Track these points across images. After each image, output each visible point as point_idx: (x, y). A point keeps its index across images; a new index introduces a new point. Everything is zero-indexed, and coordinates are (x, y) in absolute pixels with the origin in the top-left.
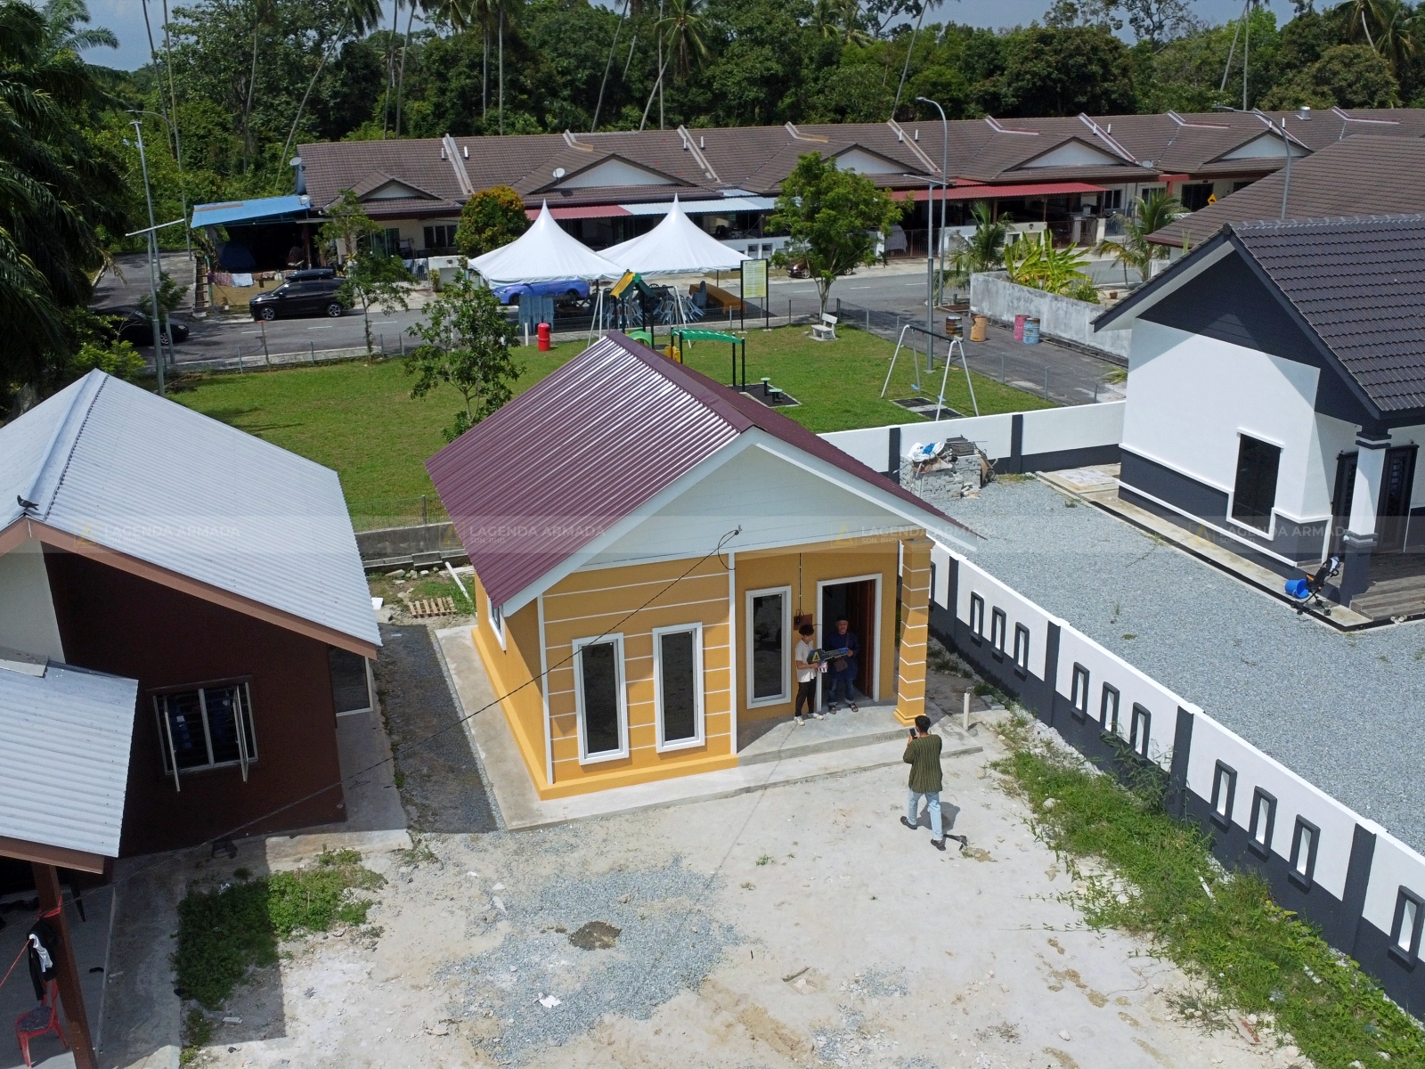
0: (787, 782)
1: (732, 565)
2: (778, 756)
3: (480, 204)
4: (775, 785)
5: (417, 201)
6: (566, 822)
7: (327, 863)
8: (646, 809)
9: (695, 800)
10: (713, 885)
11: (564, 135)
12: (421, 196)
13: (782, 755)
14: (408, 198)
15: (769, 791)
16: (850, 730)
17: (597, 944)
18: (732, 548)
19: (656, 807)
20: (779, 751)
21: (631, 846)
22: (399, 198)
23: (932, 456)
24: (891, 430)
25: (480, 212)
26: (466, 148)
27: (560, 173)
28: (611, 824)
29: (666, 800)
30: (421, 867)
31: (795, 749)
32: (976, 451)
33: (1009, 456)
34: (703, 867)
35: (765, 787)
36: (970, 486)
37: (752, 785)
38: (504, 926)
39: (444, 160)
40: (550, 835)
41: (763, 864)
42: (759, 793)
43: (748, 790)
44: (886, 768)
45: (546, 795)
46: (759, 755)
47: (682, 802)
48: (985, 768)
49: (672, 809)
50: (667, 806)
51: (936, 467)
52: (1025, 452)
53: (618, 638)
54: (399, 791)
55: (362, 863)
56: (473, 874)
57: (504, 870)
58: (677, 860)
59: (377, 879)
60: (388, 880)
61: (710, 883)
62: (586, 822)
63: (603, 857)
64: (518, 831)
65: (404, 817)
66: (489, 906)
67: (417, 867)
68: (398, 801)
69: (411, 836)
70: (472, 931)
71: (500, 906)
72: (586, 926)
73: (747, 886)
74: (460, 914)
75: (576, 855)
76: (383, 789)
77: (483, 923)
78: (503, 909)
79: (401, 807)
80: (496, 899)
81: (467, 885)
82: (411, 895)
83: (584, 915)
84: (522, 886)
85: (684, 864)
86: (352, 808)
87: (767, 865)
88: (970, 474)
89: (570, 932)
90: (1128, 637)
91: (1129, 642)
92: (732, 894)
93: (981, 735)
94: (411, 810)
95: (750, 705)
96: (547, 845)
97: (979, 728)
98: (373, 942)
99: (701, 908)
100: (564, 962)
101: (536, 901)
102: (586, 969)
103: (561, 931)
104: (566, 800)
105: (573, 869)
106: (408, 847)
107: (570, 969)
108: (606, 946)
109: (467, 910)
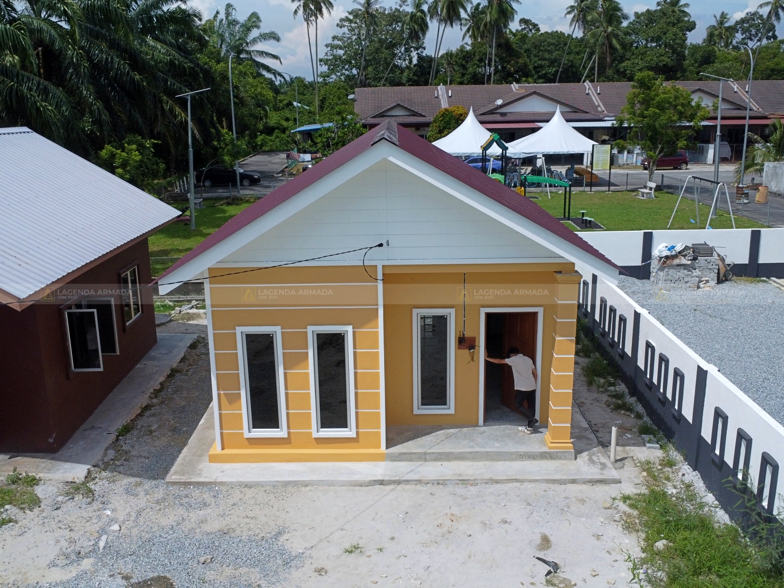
0: (419, 482)
1: (380, 276)
2: (423, 457)
3: (442, 115)
4: (407, 482)
5: (412, 117)
6: (215, 483)
7: (14, 482)
8: (286, 484)
9: (331, 484)
10: (293, 563)
11: (512, 85)
12: (415, 114)
13: (428, 457)
14: (409, 115)
15: (400, 487)
16: (497, 445)
18: (380, 260)
19: (295, 484)
20: (425, 454)
21: (251, 514)
22: (401, 116)
23: (674, 253)
24: (645, 233)
25: (442, 120)
26: (450, 91)
27: (499, 102)
28: (250, 493)
29: (306, 479)
30: (76, 499)
31: (439, 454)
32: (715, 253)
33: (747, 262)
34: (295, 544)
35: (398, 482)
36: (707, 281)
37: (387, 478)
38: (88, 562)
39: (436, 97)
40: (196, 493)
41: (351, 552)
42: (392, 487)
43: (382, 483)
44: (517, 484)
45: (214, 459)
46: (405, 454)
47: (320, 483)
48: (614, 499)
49: (309, 488)
50: (306, 484)
51: (676, 261)
52: (762, 260)
53: (276, 331)
54: (117, 440)
55: (36, 487)
56: (108, 512)
57: (134, 514)
58: (280, 533)
59: (35, 502)
60: (42, 505)
61: (289, 561)
62: (231, 486)
63: (222, 519)
64: (174, 483)
65: (99, 457)
66: (93, 542)
67: (73, 499)
68: (106, 445)
69: (89, 472)
70: (58, 562)
71: (102, 544)
72: (152, 579)
73: (320, 571)
74: (64, 544)
75: (202, 513)
76: (105, 434)
77: (73, 557)
78: (101, 547)
79: (103, 450)
80: (104, 538)
81: (95, 521)
82: (46, 521)
83: (160, 568)
84: (135, 531)
85: (282, 539)
86: (69, 444)
87: (353, 554)
88: (708, 271)
89: (133, 581)
92: (301, 573)
93: (626, 468)
94: (111, 452)
95: (416, 411)
96: (186, 500)
97: (626, 462)
99: (263, 583)
101: (134, 547)
103: (126, 578)
104: (228, 466)
105: (189, 524)
106: (80, 481)
109: (72, 541)
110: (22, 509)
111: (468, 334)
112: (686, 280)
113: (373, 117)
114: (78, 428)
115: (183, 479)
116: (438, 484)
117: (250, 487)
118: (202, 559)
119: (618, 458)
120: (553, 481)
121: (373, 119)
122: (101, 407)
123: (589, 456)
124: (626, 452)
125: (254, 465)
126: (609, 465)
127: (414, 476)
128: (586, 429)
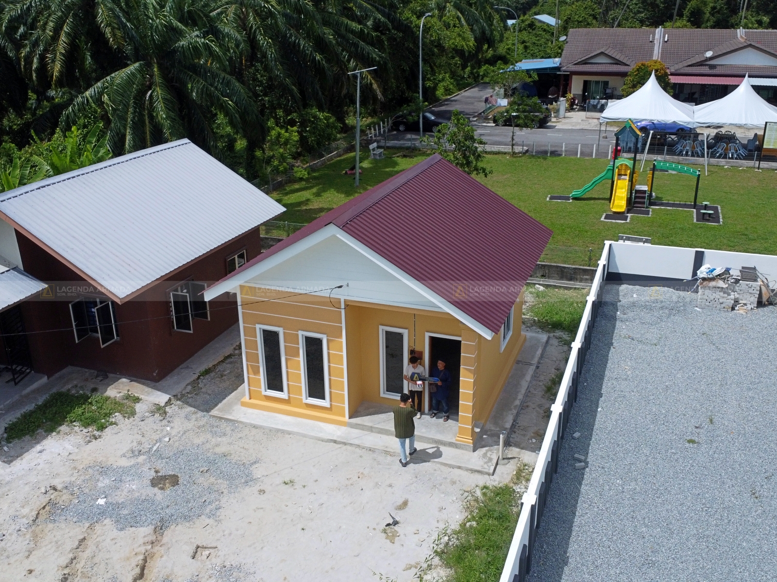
0: (358, 446)
1: (343, 306)
2: (371, 429)
3: (638, 70)
4: (351, 444)
5: (615, 66)
6: (237, 421)
7: (127, 398)
8: (278, 430)
9: (305, 436)
10: (250, 483)
11: (738, 30)
12: (618, 62)
13: (373, 430)
14: (610, 63)
15: (345, 447)
16: (424, 430)
17: (161, 486)
18: (343, 295)
19: (283, 432)
20: (371, 427)
21: (246, 446)
22: (604, 63)
23: (711, 276)
24: (697, 252)
25: (636, 75)
26: (667, 35)
27: (709, 54)
28: (254, 431)
29: (290, 430)
30: (155, 416)
31: (382, 429)
32: (759, 280)
34: (258, 472)
35: (345, 444)
36: (745, 304)
37: (338, 440)
38: (141, 458)
39: (651, 42)
40: (223, 424)
41: (286, 484)
42: (339, 446)
43: (335, 442)
45: (244, 404)
46: (359, 424)
47: (298, 434)
48: (477, 486)
49: (291, 436)
50: (289, 433)
51: (713, 284)
53: (280, 330)
54: (199, 378)
55: (137, 404)
56: (168, 429)
57: (181, 433)
58: (255, 462)
59: (133, 413)
60: (136, 416)
61: (249, 480)
62: (246, 425)
63: (229, 446)
64: (214, 416)
65: (180, 390)
66: (151, 446)
67: (154, 415)
68: (188, 381)
69: (170, 400)
70: (127, 454)
71: (155, 448)
72: (170, 476)
73: (262, 492)
74: (135, 444)
75: (219, 439)
76: (192, 374)
77: (137, 453)
78: (153, 450)
79: (185, 385)
80: (158, 445)
81: (158, 432)
82: (133, 427)
83: (177, 470)
84: (177, 444)
85: (254, 466)
86: (168, 378)
87: (287, 486)
88: (748, 296)
89: (159, 474)
90: (691, 441)
91: (687, 445)
92: (250, 492)
93: (507, 466)
94: (189, 387)
95: (382, 395)
96: (215, 429)
97: (512, 461)
98: (90, 442)
99: (226, 491)
100: (134, 487)
101: (171, 454)
102: (137, 494)
103: (157, 472)
104: (250, 411)
105: (208, 446)
106: (162, 404)
107: (131, 491)
108: (162, 489)
109: (140, 443)
110: (125, 417)
111: (417, 349)
112: (721, 301)
113: (575, 64)
114: (178, 366)
115: (220, 415)
116: (370, 450)
117: (257, 428)
118: (201, 470)
120: (446, 465)
121: (575, 66)
122: (199, 353)
123: (487, 451)
124: (519, 453)
125: (265, 413)
126: (495, 461)
127: (356, 442)
128: (505, 429)
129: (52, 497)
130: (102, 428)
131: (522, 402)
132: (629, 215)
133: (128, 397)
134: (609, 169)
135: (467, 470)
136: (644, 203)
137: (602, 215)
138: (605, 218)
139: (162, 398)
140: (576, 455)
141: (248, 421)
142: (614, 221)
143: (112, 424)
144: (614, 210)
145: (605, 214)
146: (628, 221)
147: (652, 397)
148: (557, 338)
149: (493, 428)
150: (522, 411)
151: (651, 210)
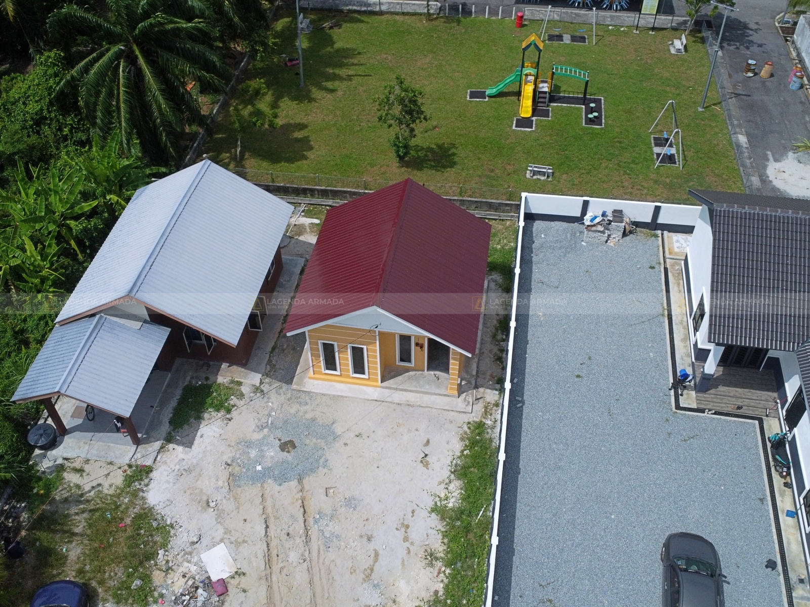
0: (391, 402)
1: (377, 334)
2: (396, 389)
4: (386, 402)
6: (311, 392)
8: (339, 396)
10: (337, 439)
13: (398, 389)
15: (383, 404)
17: (287, 450)
18: (377, 329)
19: (342, 397)
20: (395, 387)
21: (324, 411)
23: (592, 224)
24: (584, 201)
28: (324, 398)
30: (258, 395)
31: (402, 388)
32: (624, 221)
33: (650, 221)
34: (338, 430)
35: (382, 401)
36: (615, 237)
37: (378, 399)
38: (266, 430)
40: (303, 396)
41: (358, 436)
42: (380, 403)
43: (376, 400)
44: (429, 409)
45: (310, 378)
46: (388, 386)
48: (464, 423)
50: (346, 397)
51: (594, 228)
53: (334, 344)
54: (270, 356)
55: (241, 387)
56: (270, 404)
57: (280, 406)
58: (333, 423)
59: (242, 395)
60: (245, 397)
61: (336, 438)
62: (317, 394)
63: (313, 412)
64: (294, 390)
65: (264, 369)
66: (267, 420)
67: (256, 395)
68: (266, 362)
69: (261, 379)
70: (255, 430)
71: (270, 422)
72: (288, 441)
73: (346, 444)
74: (257, 421)
75: (305, 408)
76: (264, 354)
77: (260, 427)
78: (270, 424)
79: (265, 365)
80: (270, 418)
81: (266, 408)
82: (248, 407)
83: (290, 436)
84: (281, 416)
85: (334, 425)
86: (251, 360)
87: (358, 438)
88: (617, 231)
89: (282, 442)
90: (578, 376)
91: (576, 379)
92: (339, 445)
93: (478, 405)
94: (268, 367)
95: (397, 363)
96: (299, 400)
97: (481, 401)
98: (228, 423)
99: (325, 448)
100: (272, 454)
101: (281, 424)
102: (276, 459)
103: (280, 440)
104: (316, 382)
105: (301, 414)
106: (258, 385)
107: (272, 457)
108: (288, 452)
109: (259, 420)
110: (238, 398)
111: (420, 343)
112: (599, 238)
114: (253, 348)
115: (298, 388)
116: (399, 405)
117: (325, 396)
118: (305, 434)
119: (479, 397)
120: (444, 410)
123: (466, 396)
124: (484, 393)
125: (326, 383)
126: (471, 403)
127: (389, 399)
128: (474, 376)
129: (230, 470)
130: (229, 411)
131: (481, 349)
132: (534, 118)
133: (232, 382)
134: (518, 75)
135: (457, 412)
136: (545, 103)
137: (513, 121)
138: (516, 127)
139: (255, 378)
140: (517, 398)
141: (318, 392)
142: (522, 129)
143: (233, 406)
144: (522, 116)
145: (515, 119)
146: (534, 129)
147: (556, 341)
148: (493, 281)
149: (466, 377)
150: (481, 358)
151: (550, 109)
